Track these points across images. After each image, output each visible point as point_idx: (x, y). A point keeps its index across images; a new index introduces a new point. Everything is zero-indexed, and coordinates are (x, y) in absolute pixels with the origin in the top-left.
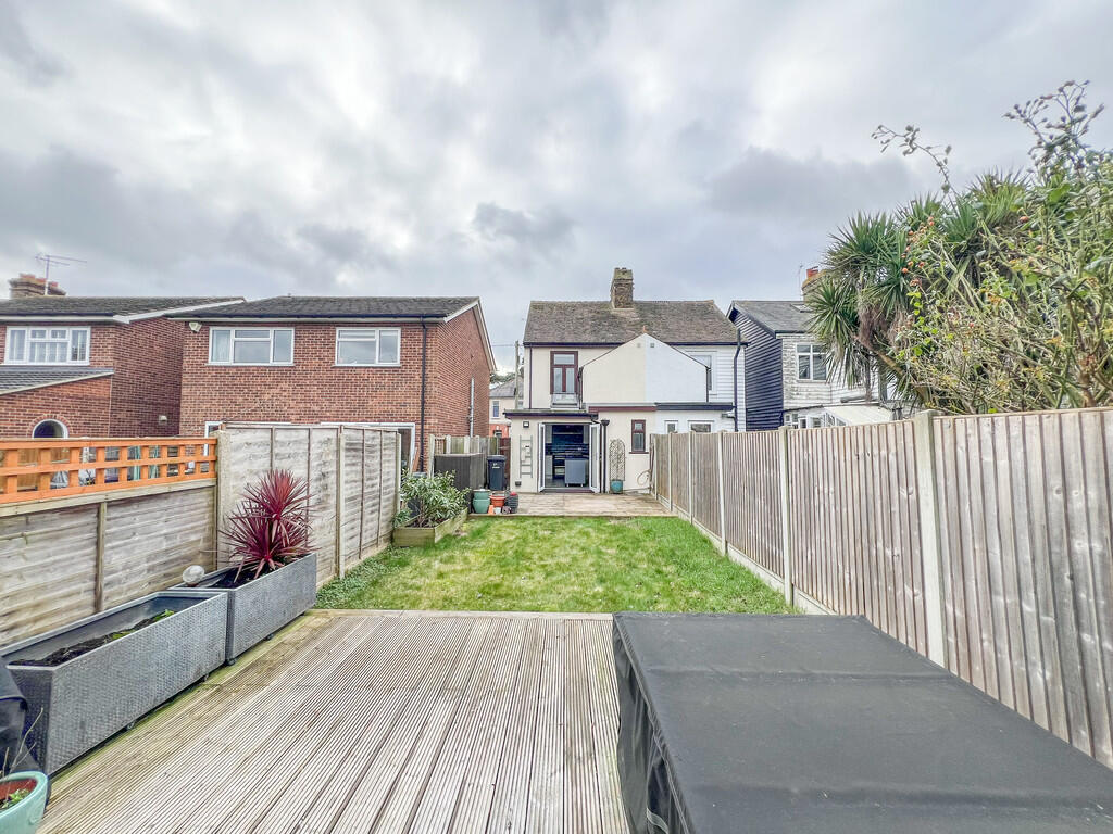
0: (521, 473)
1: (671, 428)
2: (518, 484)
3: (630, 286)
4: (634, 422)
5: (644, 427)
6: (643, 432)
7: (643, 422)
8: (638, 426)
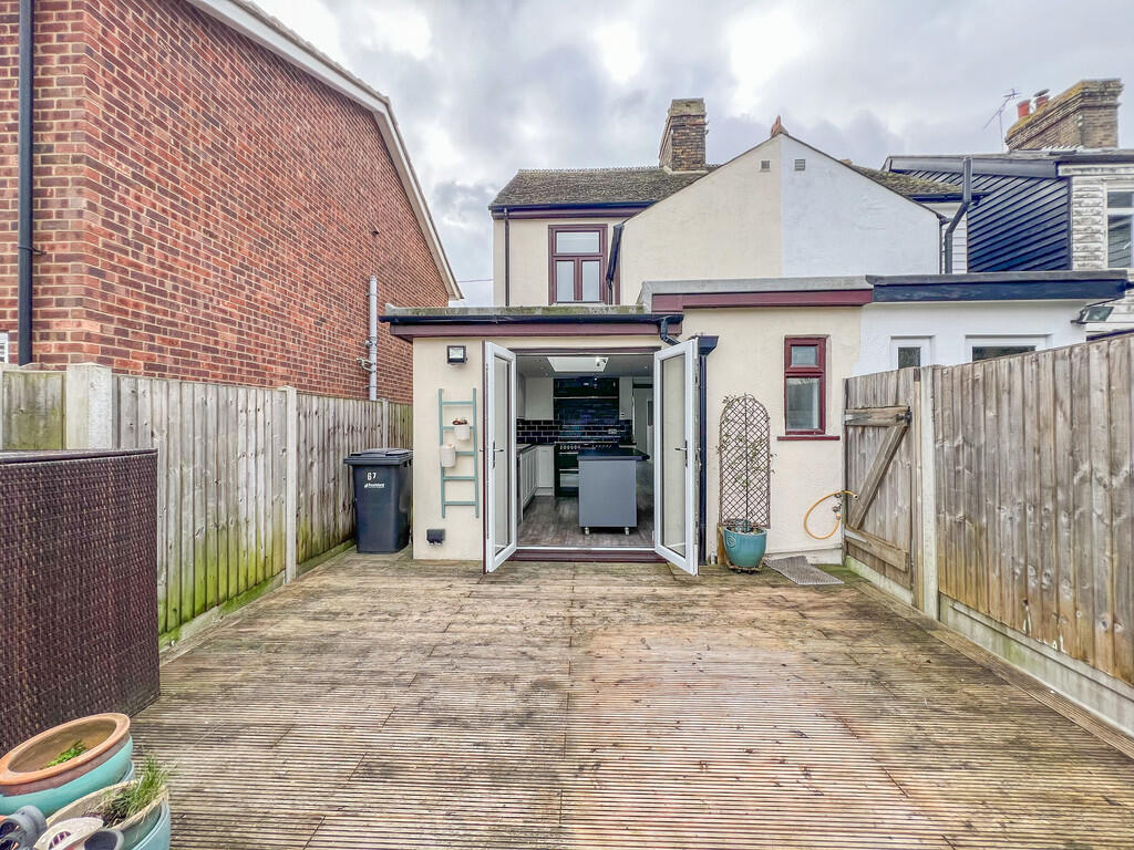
0: (445, 505)
1: (909, 357)
2: (436, 537)
3: (701, 129)
4: (792, 343)
5: (821, 358)
6: (818, 373)
7: (818, 343)
8: (804, 358)
